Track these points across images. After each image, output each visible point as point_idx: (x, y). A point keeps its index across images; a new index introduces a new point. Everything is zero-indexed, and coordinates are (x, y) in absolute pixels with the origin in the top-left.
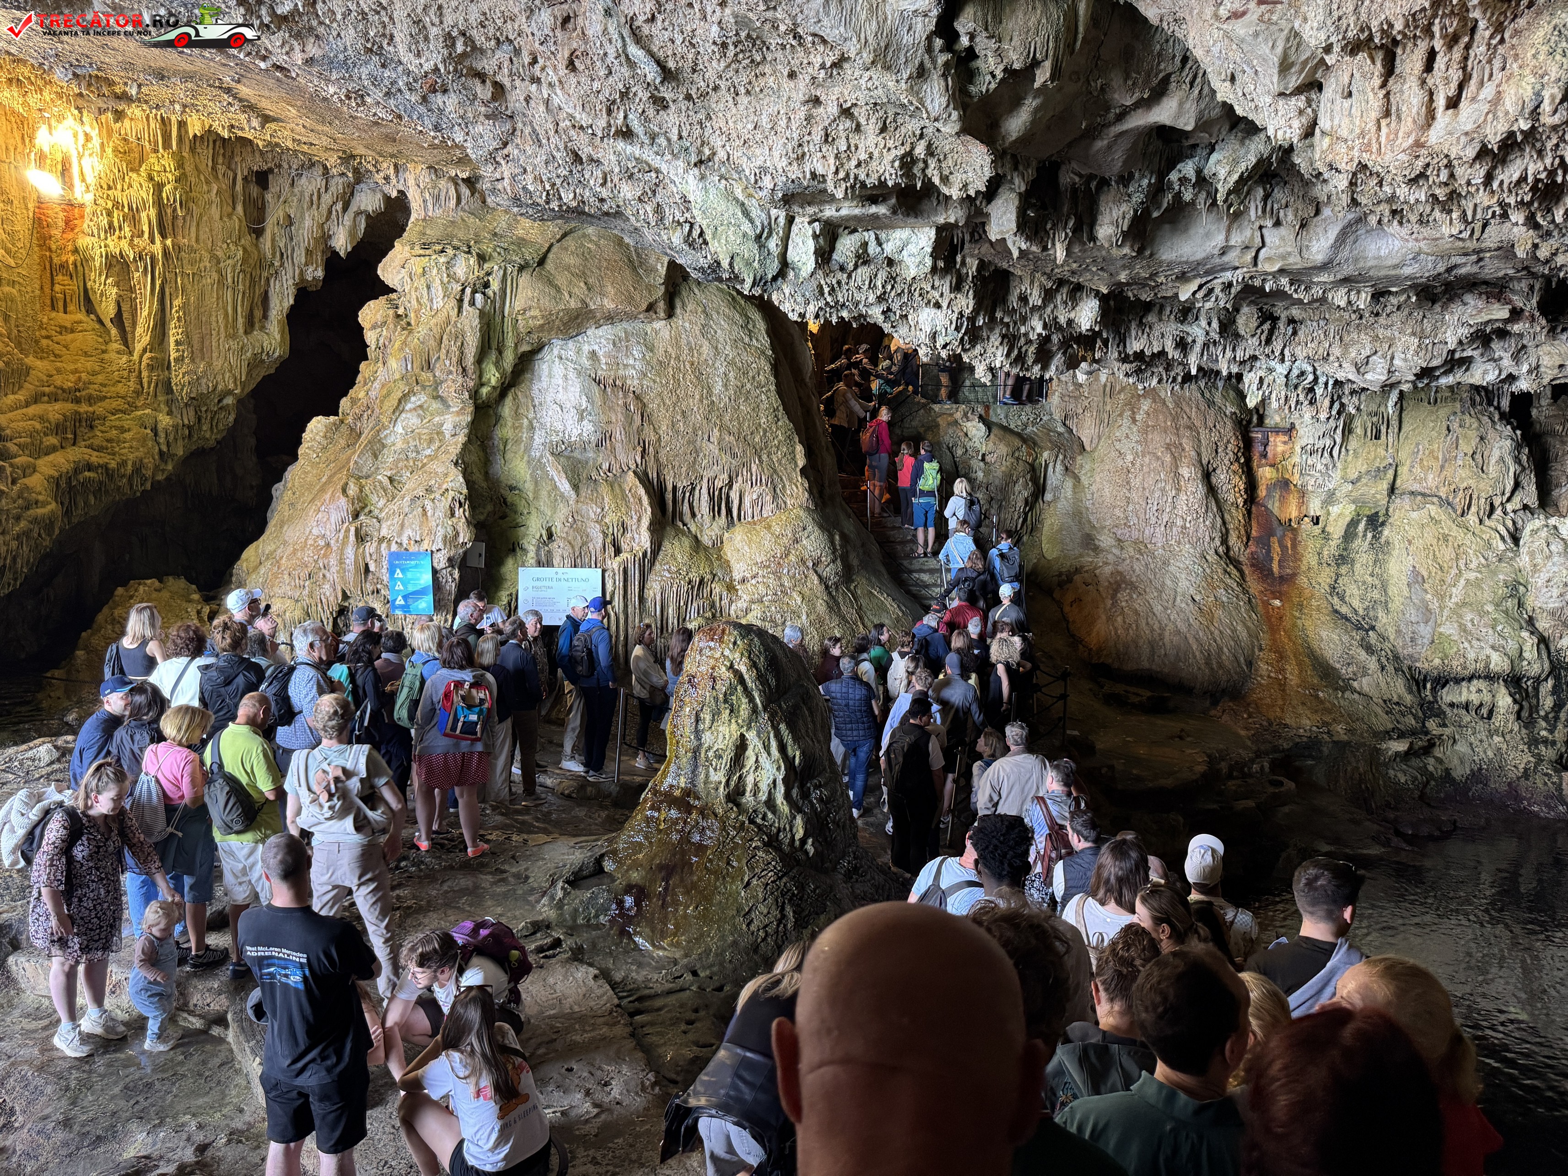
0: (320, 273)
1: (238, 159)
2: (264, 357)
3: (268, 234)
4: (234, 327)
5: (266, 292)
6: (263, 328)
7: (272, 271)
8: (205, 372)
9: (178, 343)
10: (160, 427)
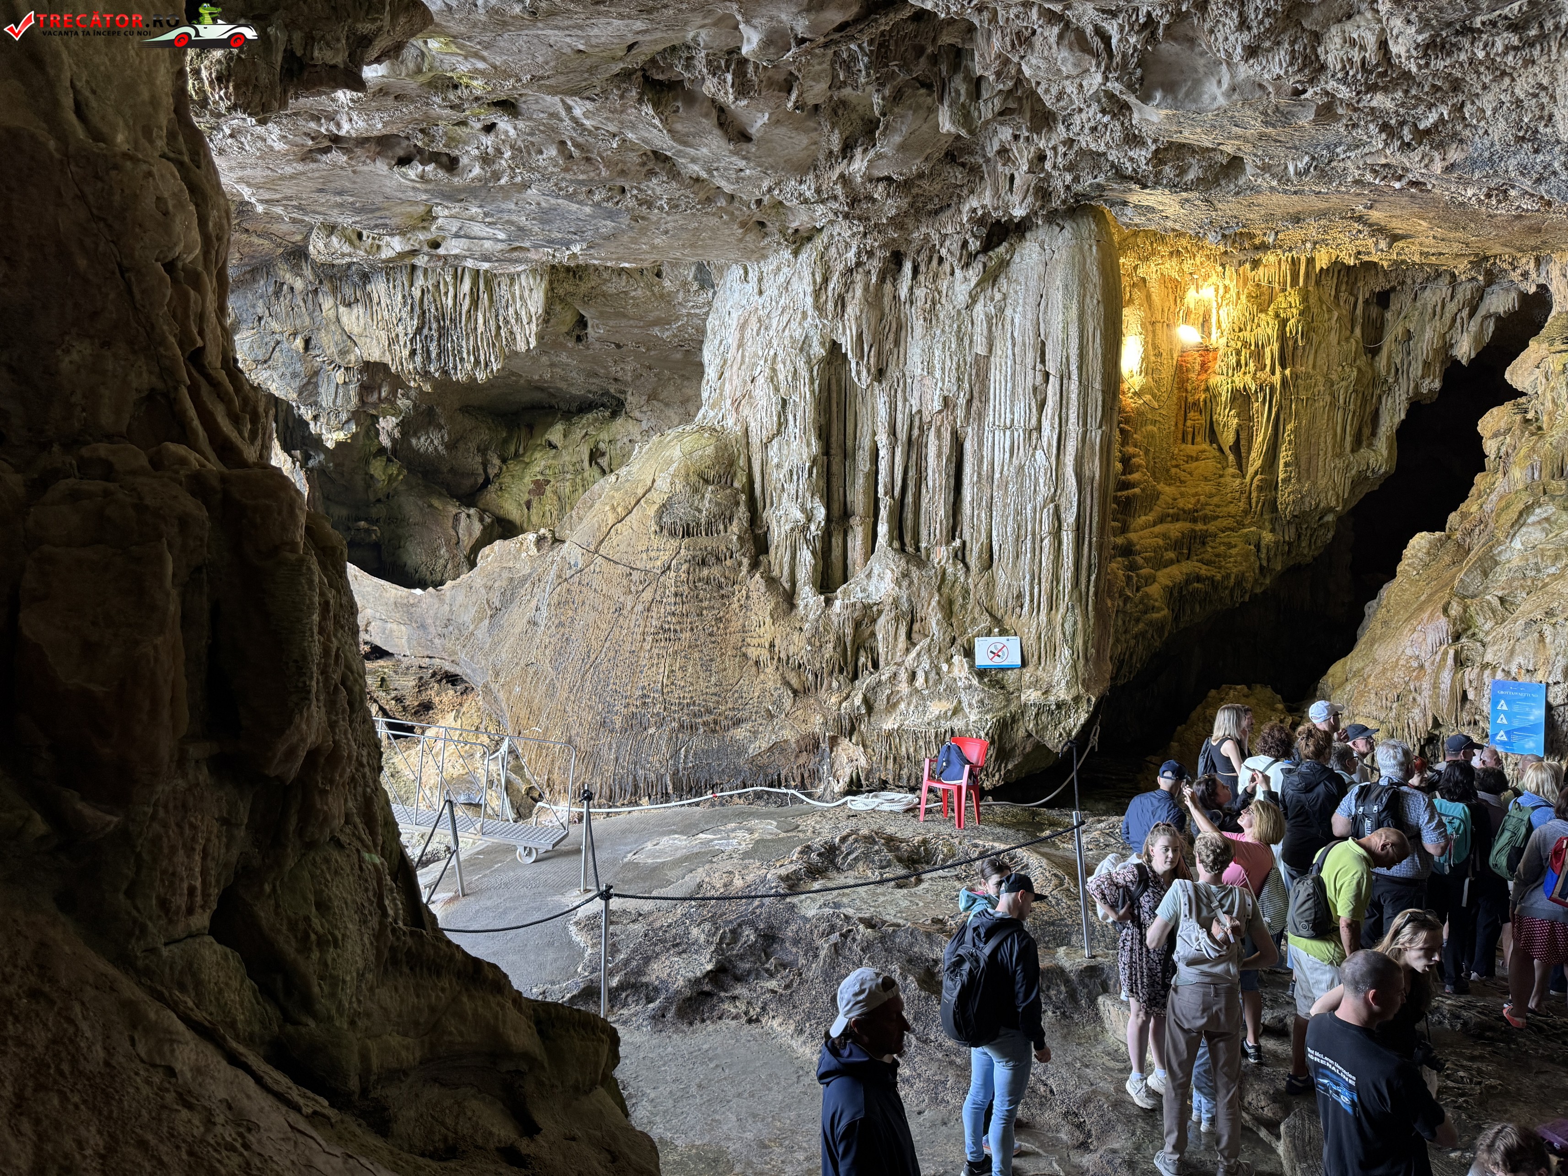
0: (1437, 385)
1: (1361, 284)
2: (1369, 474)
3: (1384, 353)
4: (1342, 446)
5: (1377, 410)
6: (1370, 445)
7: (1385, 388)
8: (1309, 491)
9: (1286, 465)
10: (1263, 543)
